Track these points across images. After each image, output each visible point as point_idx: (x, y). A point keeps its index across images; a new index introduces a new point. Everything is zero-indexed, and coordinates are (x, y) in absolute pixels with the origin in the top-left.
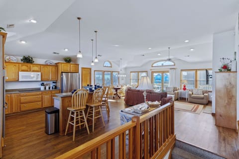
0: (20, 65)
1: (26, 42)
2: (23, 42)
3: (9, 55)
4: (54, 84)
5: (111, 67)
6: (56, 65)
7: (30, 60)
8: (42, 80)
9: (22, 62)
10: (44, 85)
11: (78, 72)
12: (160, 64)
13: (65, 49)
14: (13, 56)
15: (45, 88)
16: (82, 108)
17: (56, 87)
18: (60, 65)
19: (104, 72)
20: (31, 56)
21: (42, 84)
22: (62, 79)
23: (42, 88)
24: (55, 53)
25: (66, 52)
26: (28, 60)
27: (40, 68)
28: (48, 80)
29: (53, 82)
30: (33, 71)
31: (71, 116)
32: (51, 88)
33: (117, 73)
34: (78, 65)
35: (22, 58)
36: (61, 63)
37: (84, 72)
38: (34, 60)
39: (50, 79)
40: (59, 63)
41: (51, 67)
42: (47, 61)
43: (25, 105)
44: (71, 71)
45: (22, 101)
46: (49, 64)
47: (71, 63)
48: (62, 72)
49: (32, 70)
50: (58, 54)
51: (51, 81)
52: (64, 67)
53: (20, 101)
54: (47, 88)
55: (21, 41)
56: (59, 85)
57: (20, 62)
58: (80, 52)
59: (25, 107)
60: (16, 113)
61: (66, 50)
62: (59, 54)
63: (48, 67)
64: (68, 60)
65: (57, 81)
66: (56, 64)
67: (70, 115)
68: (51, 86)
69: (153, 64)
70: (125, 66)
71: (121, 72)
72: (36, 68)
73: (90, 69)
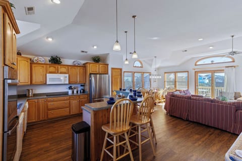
0: (48, 66)
1: (53, 39)
2: (50, 39)
3: (37, 56)
4: (82, 88)
5: (142, 67)
6: (84, 66)
7: (57, 61)
8: (69, 83)
9: (50, 63)
10: (71, 89)
11: (108, 74)
12: (208, 61)
13: (93, 47)
14: (42, 56)
15: (73, 92)
16: (124, 130)
17: (84, 91)
18: (88, 65)
19: (135, 72)
20: (59, 56)
21: (70, 88)
22: (90, 81)
23: (70, 92)
24: (82, 52)
25: (95, 50)
26: (55, 61)
27: (68, 70)
28: (76, 83)
29: (81, 86)
30: (61, 73)
31: (107, 141)
32: (79, 92)
33: (148, 74)
34: (108, 65)
35: (49, 58)
36: (90, 63)
37: (114, 73)
38: (62, 60)
39: (78, 81)
40: (87, 63)
41: (79, 68)
42: (74, 62)
43: (52, 112)
44: (100, 73)
45: (49, 108)
46: (77, 65)
47: (100, 63)
48: (90, 74)
49: (59, 72)
50: (86, 52)
51: (79, 83)
52: (92, 68)
53: (47, 107)
54: (75, 92)
55: (48, 38)
56: (87, 88)
57: (48, 63)
58: (117, 42)
59: (53, 114)
60: (43, 120)
61: (95, 47)
62: (88, 53)
63: (76, 67)
64: (97, 60)
65: (85, 83)
66: (84, 64)
67: (106, 138)
68: (79, 89)
69: (196, 63)
70: (158, 66)
71: (152, 73)
72: (63, 70)
73: (121, 69)
